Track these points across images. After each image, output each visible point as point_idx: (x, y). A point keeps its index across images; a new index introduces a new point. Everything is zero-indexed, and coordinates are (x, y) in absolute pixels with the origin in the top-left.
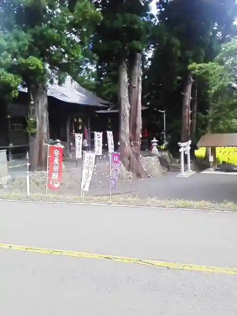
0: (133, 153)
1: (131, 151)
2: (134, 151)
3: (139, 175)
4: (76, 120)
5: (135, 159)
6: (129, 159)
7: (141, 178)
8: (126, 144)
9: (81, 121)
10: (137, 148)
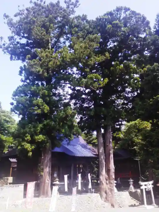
0: (109, 189)
5: (110, 193)
6: (106, 193)
7: (114, 208)
8: (103, 182)
9: (82, 166)
10: (111, 185)
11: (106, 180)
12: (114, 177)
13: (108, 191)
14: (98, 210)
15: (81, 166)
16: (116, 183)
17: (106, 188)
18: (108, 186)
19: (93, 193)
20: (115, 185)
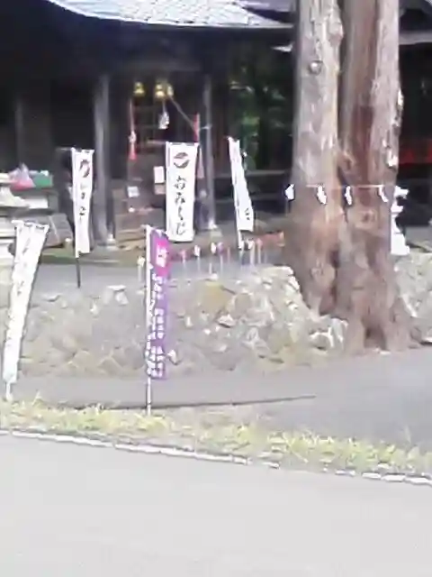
0: (355, 235)
1: (343, 226)
2: (360, 225)
3: (374, 334)
4: (139, 91)
5: (362, 262)
6: (335, 260)
7: (384, 348)
8: (321, 195)
9: (170, 93)
10: (371, 212)
11: (343, 181)
12: (393, 161)
13: (347, 248)
14: (280, 361)
15: (160, 94)
16: (400, 201)
17: (335, 234)
18: (355, 215)
19: (245, 261)
20: (400, 209)
